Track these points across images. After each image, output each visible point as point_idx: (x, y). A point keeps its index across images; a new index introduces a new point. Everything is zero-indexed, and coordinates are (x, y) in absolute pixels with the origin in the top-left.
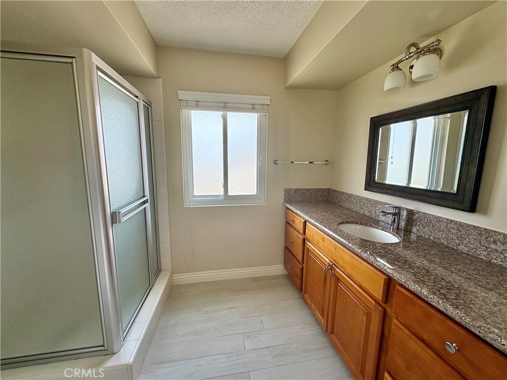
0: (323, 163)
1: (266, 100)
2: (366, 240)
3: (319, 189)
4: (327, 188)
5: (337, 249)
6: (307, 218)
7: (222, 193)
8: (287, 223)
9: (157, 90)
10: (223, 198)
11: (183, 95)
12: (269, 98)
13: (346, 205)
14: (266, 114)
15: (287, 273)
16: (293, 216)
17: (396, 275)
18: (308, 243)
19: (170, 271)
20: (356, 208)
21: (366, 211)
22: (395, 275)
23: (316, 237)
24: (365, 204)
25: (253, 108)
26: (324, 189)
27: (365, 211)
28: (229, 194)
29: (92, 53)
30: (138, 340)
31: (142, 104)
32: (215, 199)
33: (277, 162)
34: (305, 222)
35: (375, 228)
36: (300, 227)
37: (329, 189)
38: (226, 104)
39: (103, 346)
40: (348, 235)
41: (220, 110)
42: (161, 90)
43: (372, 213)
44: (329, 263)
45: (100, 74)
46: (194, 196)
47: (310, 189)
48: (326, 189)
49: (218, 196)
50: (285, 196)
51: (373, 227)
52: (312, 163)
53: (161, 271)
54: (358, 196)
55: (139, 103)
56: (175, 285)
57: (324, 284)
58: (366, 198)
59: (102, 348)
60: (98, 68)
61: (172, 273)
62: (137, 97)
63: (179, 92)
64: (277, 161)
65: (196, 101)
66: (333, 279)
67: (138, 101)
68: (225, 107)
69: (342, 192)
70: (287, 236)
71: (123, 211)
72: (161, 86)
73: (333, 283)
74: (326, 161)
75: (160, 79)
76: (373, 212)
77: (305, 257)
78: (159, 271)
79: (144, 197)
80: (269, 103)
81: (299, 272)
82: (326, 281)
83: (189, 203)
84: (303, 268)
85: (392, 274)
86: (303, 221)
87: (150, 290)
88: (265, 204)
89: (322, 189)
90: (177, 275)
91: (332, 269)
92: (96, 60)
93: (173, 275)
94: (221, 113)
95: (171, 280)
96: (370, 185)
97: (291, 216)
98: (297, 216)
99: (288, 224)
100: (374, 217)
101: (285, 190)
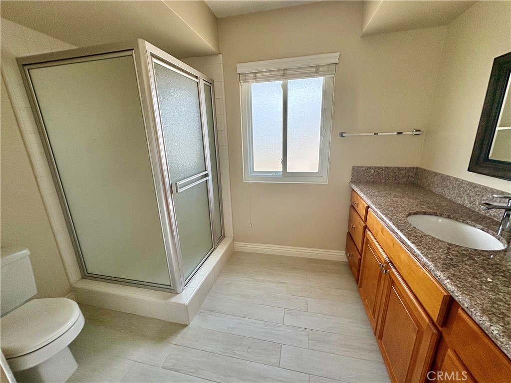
0: (411, 133)
1: (334, 58)
2: (438, 240)
3: (402, 167)
4: (415, 166)
5: (395, 245)
6: (369, 203)
7: (281, 170)
8: (352, 206)
9: (218, 66)
10: (281, 174)
11: (241, 68)
12: (338, 54)
13: (437, 190)
14: (334, 75)
15: (347, 261)
16: (357, 199)
17: (458, 296)
18: (369, 232)
19: (232, 239)
20: (451, 195)
21: (467, 201)
22: (456, 294)
23: (376, 226)
24: (466, 191)
25: (317, 71)
26: (411, 168)
27: (465, 200)
28: (288, 171)
29: (146, 42)
30: (195, 288)
31: (202, 83)
32: (273, 176)
33: (344, 135)
34: (368, 207)
35: (470, 225)
36: (363, 213)
37: (417, 168)
38: (286, 72)
39: (170, 286)
40: (414, 230)
41: (279, 79)
42: (222, 66)
43: (475, 204)
44: (385, 261)
45: (155, 60)
46: (254, 172)
47: (388, 167)
48: (413, 168)
49: (277, 173)
50: (353, 175)
51: (467, 223)
52: (400, 133)
53: (224, 237)
54: (456, 179)
55: (199, 83)
56: (237, 252)
57: (378, 283)
58: (469, 182)
59: (169, 287)
60: (153, 55)
61: (234, 240)
62: (197, 77)
63: (238, 65)
64: (344, 133)
65: (254, 73)
66: (387, 279)
67: (197, 81)
68: (285, 74)
69: (435, 173)
70: (350, 221)
71: (179, 183)
72: (221, 62)
73: (386, 284)
74: (417, 131)
75: (221, 55)
76: (477, 204)
77: (364, 248)
78: (222, 237)
79: (205, 171)
80: (337, 61)
81: (357, 262)
82: (381, 279)
83: (248, 179)
84: (361, 259)
85: (453, 292)
86: (366, 205)
87: (212, 252)
88: (327, 183)
89: (406, 168)
90: (237, 243)
91: (388, 268)
92: (150, 48)
93: (235, 243)
94: (281, 82)
95: (232, 246)
96: (477, 164)
97: (356, 199)
98: (361, 200)
99: (353, 208)
100: (477, 210)
101: (353, 168)
